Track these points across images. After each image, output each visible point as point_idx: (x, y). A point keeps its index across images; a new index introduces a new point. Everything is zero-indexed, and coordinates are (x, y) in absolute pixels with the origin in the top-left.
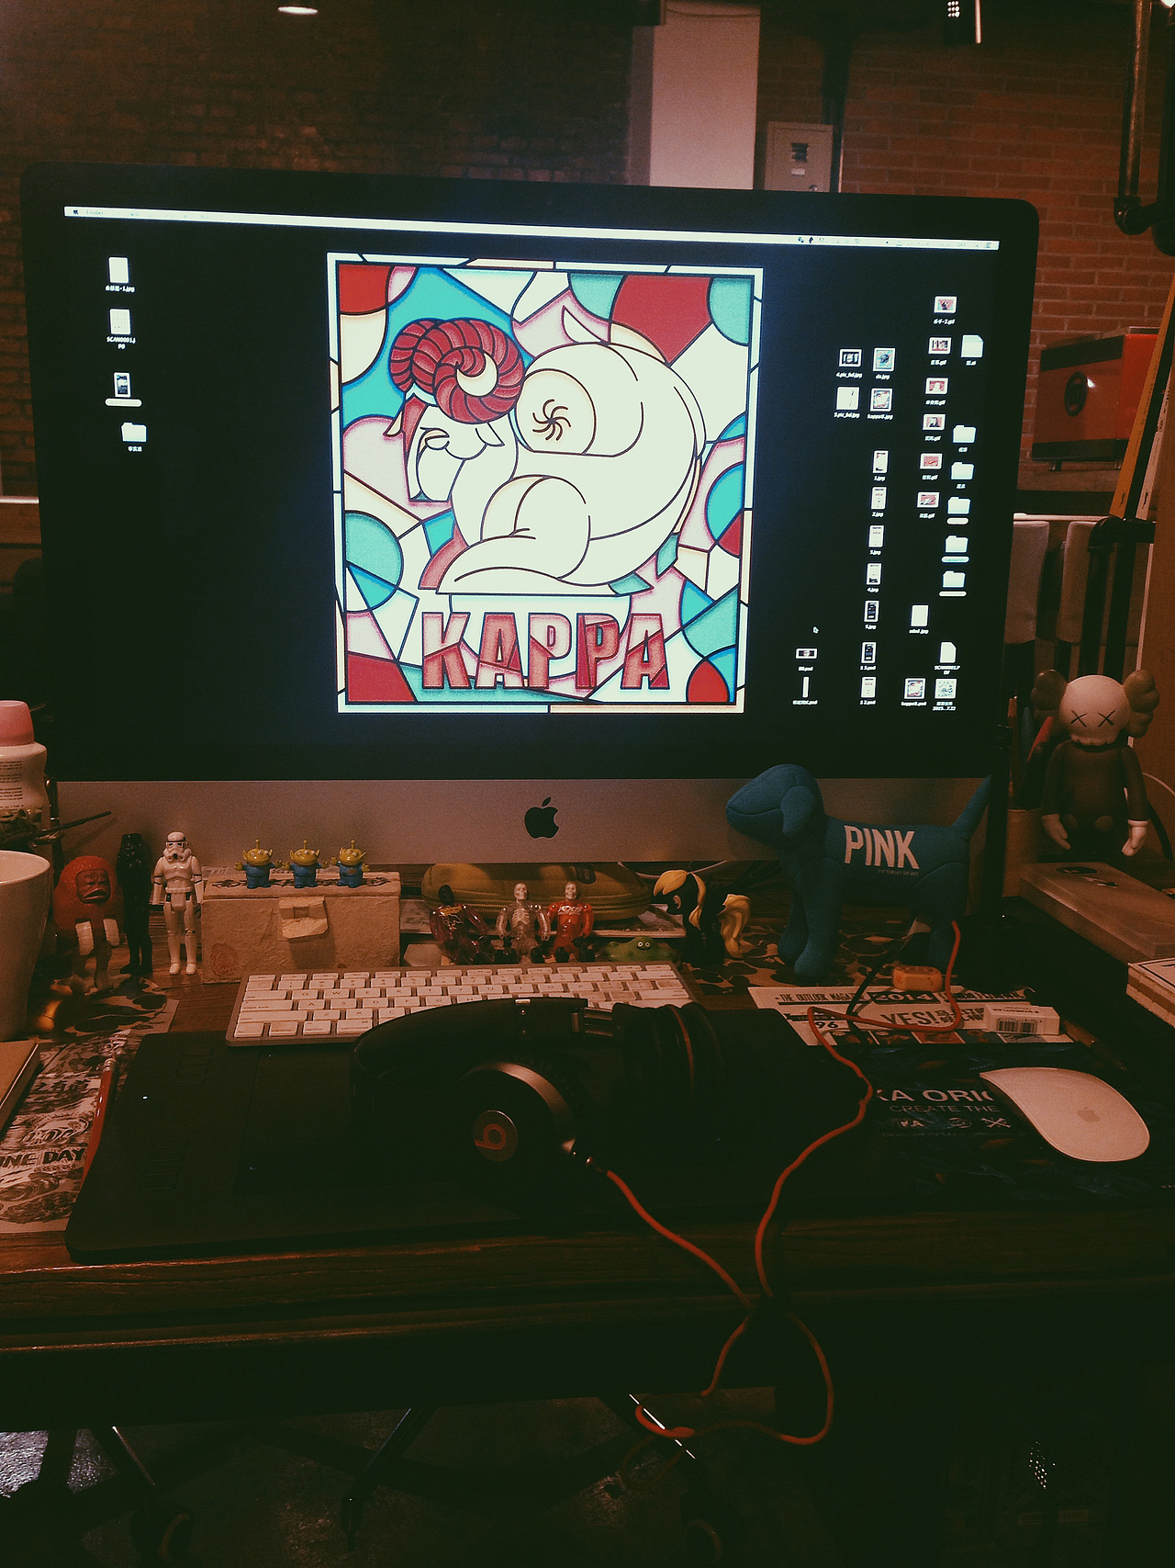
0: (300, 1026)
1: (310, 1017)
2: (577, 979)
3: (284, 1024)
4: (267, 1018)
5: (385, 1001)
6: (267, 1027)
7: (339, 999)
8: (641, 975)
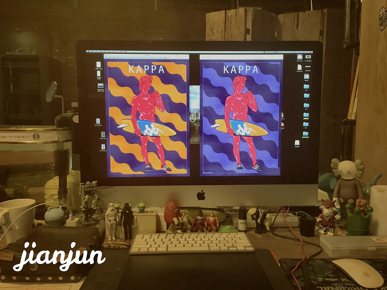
0: (148, 249)
1: (151, 246)
2: (220, 237)
3: (144, 249)
4: (140, 246)
5: (170, 242)
6: (140, 249)
7: (159, 241)
8: (236, 236)
